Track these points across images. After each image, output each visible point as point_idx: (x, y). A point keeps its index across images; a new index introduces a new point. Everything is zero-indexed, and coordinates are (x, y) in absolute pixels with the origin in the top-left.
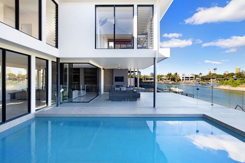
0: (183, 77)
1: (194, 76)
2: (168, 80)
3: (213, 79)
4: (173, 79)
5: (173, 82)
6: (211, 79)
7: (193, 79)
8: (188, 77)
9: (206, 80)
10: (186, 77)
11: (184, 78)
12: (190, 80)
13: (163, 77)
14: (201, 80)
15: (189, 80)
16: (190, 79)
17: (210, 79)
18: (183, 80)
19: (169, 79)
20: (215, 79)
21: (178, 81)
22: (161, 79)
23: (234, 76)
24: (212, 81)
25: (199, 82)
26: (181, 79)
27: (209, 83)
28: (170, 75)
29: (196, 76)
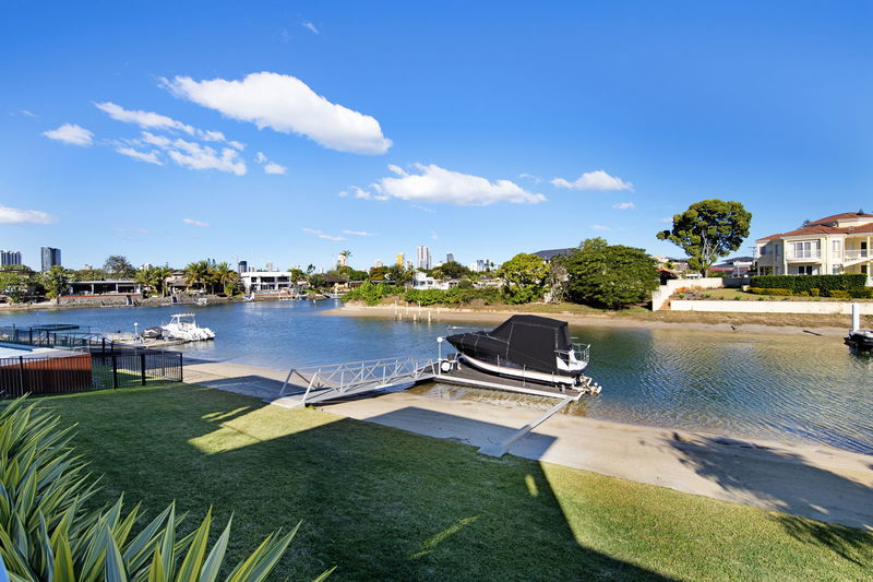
0: (254, 279)
1: (290, 274)
2: (194, 292)
3: (340, 283)
4: (217, 288)
5: (214, 297)
6: (336, 284)
7: (286, 286)
8: (271, 279)
9: (325, 286)
10: (263, 279)
11: (258, 281)
12: (276, 288)
13: (168, 280)
14: (311, 288)
15: (274, 286)
16: (277, 284)
17: (332, 284)
18: (253, 288)
19: (195, 286)
20: (346, 285)
21: (234, 294)
22: (159, 288)
23: (385, 276)
24: (336, 290)
25: (304, 293)
26: (248, 283)
27: (331, 295)
28: (202, 270)
29: (297, 274)
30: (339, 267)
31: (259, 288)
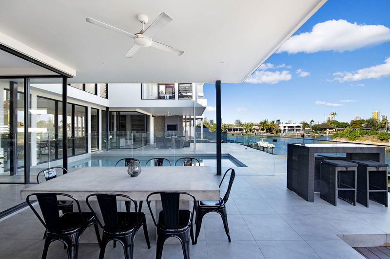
0: (285, 127)
1: (302, 125)
2: (262, 132)
3: (330, 129)
4: (270, 130)
5: (269, 134)
6: (328, 130)
7: (299, 130)
8: (292, 127)
9: (320, 130)
10: (289, 127)
11: (287, 128)
13: (253, 127)
14: (312, 131)
15: (293, 130)
16: (295, 129)
17: (325, 129)
18: (284, 131)
19: (263, 130)
20: (334, 130)
21: (276, 133)
22: (250, 130)
23: (363, 125)
24: (327, 132)
25: (309, 133)
26: (282, 129)
27: (325, 135)
28: (264, 123)
29: (305, 125)
30: (329, 121)
31: (287, 131)
